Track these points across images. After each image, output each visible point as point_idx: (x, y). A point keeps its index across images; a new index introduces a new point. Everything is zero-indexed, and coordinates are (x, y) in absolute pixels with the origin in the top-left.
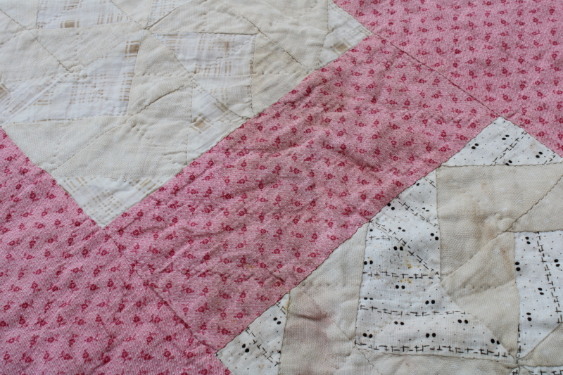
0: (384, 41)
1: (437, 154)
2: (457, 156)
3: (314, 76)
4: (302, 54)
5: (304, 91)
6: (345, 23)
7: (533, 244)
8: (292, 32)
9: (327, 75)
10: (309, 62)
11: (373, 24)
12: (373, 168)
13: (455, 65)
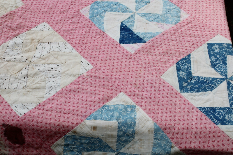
0: (26, 6)
1: (29, 28)
2: (33, 29)
3: (9, 12)
4: (8, 8)
5: (6, 15)
6: (19, 2)
7: (42, 44)
8: (7, 4)
9: (12, 12)
10: (9, 10)
11: (25, 3)
12: (15, 30)
13: (40, 12)
